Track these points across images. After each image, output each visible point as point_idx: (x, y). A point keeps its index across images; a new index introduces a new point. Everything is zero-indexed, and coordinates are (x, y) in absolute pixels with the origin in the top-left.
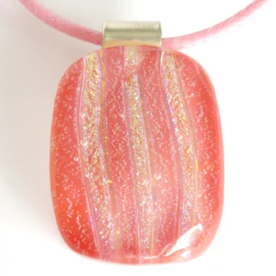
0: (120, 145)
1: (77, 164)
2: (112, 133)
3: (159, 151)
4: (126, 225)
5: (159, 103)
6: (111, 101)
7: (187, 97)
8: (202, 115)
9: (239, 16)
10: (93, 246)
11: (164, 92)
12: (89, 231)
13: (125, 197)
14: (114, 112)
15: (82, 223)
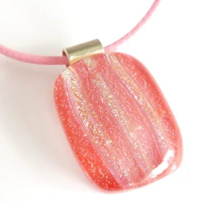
0: (106, 117)
1: (85, 138)
2: (99, 112)
3: (131, 113)
4: (131, 164)
5: (118, 85)
6: (90, 93)
7: (133, 76)
8: (145, 84)
9: (144, 20)
10: (117, 184)
11: (119, 78)
12: (110, 176)
13: (123, 147)
14: (95, 99)
15: (104, 172)
